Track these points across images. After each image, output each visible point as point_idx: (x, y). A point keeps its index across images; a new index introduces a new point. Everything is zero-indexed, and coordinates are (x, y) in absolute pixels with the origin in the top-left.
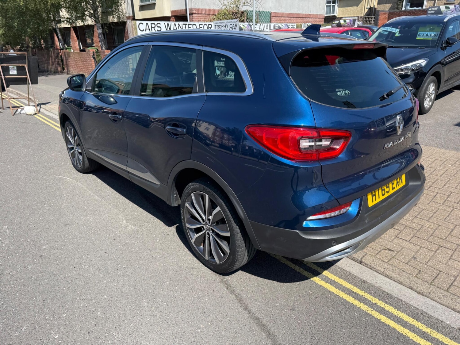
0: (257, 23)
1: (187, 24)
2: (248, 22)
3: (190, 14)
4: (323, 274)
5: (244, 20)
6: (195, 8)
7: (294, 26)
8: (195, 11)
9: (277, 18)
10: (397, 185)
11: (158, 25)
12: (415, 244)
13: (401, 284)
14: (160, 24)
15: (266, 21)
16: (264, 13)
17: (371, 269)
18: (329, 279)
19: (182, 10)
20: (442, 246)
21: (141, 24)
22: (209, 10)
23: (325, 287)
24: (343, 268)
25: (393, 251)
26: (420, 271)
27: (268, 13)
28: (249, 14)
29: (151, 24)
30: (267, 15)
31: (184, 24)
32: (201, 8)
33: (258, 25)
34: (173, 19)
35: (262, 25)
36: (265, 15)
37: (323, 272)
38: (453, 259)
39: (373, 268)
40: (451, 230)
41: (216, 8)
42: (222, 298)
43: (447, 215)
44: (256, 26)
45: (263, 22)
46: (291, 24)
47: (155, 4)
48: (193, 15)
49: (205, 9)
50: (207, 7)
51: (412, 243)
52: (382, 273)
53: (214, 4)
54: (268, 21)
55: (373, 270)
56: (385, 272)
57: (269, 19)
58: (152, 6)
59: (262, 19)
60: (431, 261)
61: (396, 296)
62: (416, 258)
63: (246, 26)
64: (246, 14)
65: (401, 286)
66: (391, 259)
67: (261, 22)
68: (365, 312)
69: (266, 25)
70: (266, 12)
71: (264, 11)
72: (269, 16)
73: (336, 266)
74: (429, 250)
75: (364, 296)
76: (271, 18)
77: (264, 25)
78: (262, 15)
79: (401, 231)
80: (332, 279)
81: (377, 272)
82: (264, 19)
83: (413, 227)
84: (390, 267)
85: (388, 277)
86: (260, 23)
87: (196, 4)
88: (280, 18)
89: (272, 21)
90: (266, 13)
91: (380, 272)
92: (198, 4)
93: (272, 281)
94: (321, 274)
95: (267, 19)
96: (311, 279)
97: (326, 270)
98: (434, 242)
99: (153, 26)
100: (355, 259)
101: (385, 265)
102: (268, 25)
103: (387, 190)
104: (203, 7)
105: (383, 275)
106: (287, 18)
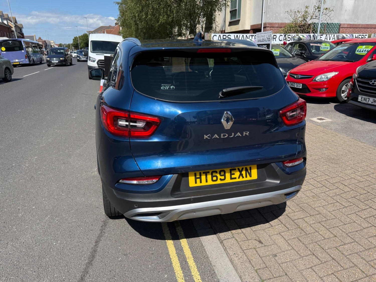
0: (323, 33)
1: (253, 36)
2: (314, 33)
3: (264, 28)
4: (181, 240)
5: (310, 31)
6: (269, 22)
7: (366, 36)
8: (269, 25)
9: (352, 29)
10: (241, 177)
11: (229, 37)
12: (290, 245)
13: (236, 271)
14: (230, 36)
15: (334, 32)
16: (332, 25)
17: (225, 250)
18: (181, 245)
19: (259, 24)
20: (314, 255)
21: (215, 36)
22: (282, 24)
23: (169, 250)
24: (202, 242)
25: (262, 243)
26: (267, 267)
27: (337, 25)
28: (316, 26)
29: (223, 36)
30: (336, 26)
31: (251, 36)
32: (274, 22)
33: (324, 35)
34: (251, 32)
35: (328, 35)
36: (333, 26)
37: (181, 239)
38: (313, 270)
39: (226, 250)
40: (342, 243)
41: (287, 21)
42: (92, 231)
43: (357, 230)
44: (321, 36)
45: (331, 33)
46: (361, 35)
47: (239, 20)
48: (267, 28)
49: (278, 23)
50: (280, 22)
51: (288, 243)
52: (229, 257)
53: (286, 18)
54: (336, 32)
55: (225, 252)
56: (232, 257)
57: (338, 30)
58: (237, 23)
59: (330, 30)
60: (289, 263)
61: (219, 278)
62: (276, 256)
63: (305, 36)
64: (312, 26)
65: (234, 272)
66: (251, 249)
67: (329, 33)
68: (176, 278)
69: (333, 35)
70: (335, 23)
71: (333, 23)
72: (337, 27)
73: (199, 238)
74: (298, 253)
75: (190, 267)
76: (339, 30)
77: (330, 35)
78: (331, 26)
79: (289, 230)
80: (182, 246)
81: (227, 255)
82: (332, 30)
83: (305, 230)
84: (241, 255)
85: (231, 262)
86: (327, 34)
87: (270, 19)
88: (355, 29)
89: (340, 32)
90: (335, 25)
91: (228, 255)
92: (272, 19)
93: (136, 232)
94: (179, 240)
95: (335, 30)
96: (166, 241)
97: (186, 238)
98: (311, 249)
99: (225, 37)
100: (220, 238)
101: (239, 251)
102: (336, 35)
103: (219, 177)
104: (277, 22)
105: (229, 259)
106: (364, 29)
